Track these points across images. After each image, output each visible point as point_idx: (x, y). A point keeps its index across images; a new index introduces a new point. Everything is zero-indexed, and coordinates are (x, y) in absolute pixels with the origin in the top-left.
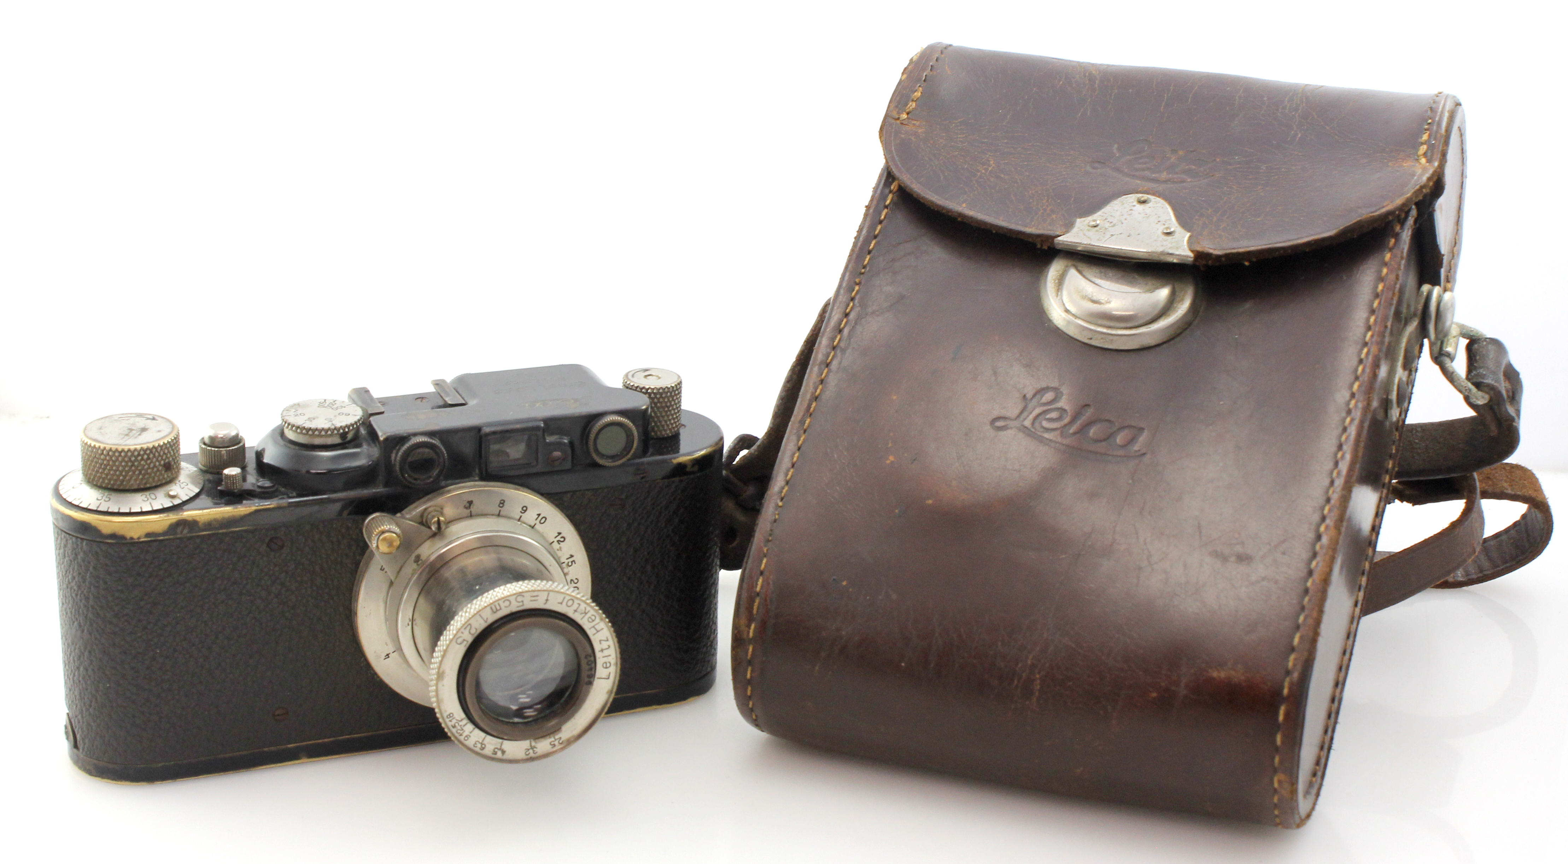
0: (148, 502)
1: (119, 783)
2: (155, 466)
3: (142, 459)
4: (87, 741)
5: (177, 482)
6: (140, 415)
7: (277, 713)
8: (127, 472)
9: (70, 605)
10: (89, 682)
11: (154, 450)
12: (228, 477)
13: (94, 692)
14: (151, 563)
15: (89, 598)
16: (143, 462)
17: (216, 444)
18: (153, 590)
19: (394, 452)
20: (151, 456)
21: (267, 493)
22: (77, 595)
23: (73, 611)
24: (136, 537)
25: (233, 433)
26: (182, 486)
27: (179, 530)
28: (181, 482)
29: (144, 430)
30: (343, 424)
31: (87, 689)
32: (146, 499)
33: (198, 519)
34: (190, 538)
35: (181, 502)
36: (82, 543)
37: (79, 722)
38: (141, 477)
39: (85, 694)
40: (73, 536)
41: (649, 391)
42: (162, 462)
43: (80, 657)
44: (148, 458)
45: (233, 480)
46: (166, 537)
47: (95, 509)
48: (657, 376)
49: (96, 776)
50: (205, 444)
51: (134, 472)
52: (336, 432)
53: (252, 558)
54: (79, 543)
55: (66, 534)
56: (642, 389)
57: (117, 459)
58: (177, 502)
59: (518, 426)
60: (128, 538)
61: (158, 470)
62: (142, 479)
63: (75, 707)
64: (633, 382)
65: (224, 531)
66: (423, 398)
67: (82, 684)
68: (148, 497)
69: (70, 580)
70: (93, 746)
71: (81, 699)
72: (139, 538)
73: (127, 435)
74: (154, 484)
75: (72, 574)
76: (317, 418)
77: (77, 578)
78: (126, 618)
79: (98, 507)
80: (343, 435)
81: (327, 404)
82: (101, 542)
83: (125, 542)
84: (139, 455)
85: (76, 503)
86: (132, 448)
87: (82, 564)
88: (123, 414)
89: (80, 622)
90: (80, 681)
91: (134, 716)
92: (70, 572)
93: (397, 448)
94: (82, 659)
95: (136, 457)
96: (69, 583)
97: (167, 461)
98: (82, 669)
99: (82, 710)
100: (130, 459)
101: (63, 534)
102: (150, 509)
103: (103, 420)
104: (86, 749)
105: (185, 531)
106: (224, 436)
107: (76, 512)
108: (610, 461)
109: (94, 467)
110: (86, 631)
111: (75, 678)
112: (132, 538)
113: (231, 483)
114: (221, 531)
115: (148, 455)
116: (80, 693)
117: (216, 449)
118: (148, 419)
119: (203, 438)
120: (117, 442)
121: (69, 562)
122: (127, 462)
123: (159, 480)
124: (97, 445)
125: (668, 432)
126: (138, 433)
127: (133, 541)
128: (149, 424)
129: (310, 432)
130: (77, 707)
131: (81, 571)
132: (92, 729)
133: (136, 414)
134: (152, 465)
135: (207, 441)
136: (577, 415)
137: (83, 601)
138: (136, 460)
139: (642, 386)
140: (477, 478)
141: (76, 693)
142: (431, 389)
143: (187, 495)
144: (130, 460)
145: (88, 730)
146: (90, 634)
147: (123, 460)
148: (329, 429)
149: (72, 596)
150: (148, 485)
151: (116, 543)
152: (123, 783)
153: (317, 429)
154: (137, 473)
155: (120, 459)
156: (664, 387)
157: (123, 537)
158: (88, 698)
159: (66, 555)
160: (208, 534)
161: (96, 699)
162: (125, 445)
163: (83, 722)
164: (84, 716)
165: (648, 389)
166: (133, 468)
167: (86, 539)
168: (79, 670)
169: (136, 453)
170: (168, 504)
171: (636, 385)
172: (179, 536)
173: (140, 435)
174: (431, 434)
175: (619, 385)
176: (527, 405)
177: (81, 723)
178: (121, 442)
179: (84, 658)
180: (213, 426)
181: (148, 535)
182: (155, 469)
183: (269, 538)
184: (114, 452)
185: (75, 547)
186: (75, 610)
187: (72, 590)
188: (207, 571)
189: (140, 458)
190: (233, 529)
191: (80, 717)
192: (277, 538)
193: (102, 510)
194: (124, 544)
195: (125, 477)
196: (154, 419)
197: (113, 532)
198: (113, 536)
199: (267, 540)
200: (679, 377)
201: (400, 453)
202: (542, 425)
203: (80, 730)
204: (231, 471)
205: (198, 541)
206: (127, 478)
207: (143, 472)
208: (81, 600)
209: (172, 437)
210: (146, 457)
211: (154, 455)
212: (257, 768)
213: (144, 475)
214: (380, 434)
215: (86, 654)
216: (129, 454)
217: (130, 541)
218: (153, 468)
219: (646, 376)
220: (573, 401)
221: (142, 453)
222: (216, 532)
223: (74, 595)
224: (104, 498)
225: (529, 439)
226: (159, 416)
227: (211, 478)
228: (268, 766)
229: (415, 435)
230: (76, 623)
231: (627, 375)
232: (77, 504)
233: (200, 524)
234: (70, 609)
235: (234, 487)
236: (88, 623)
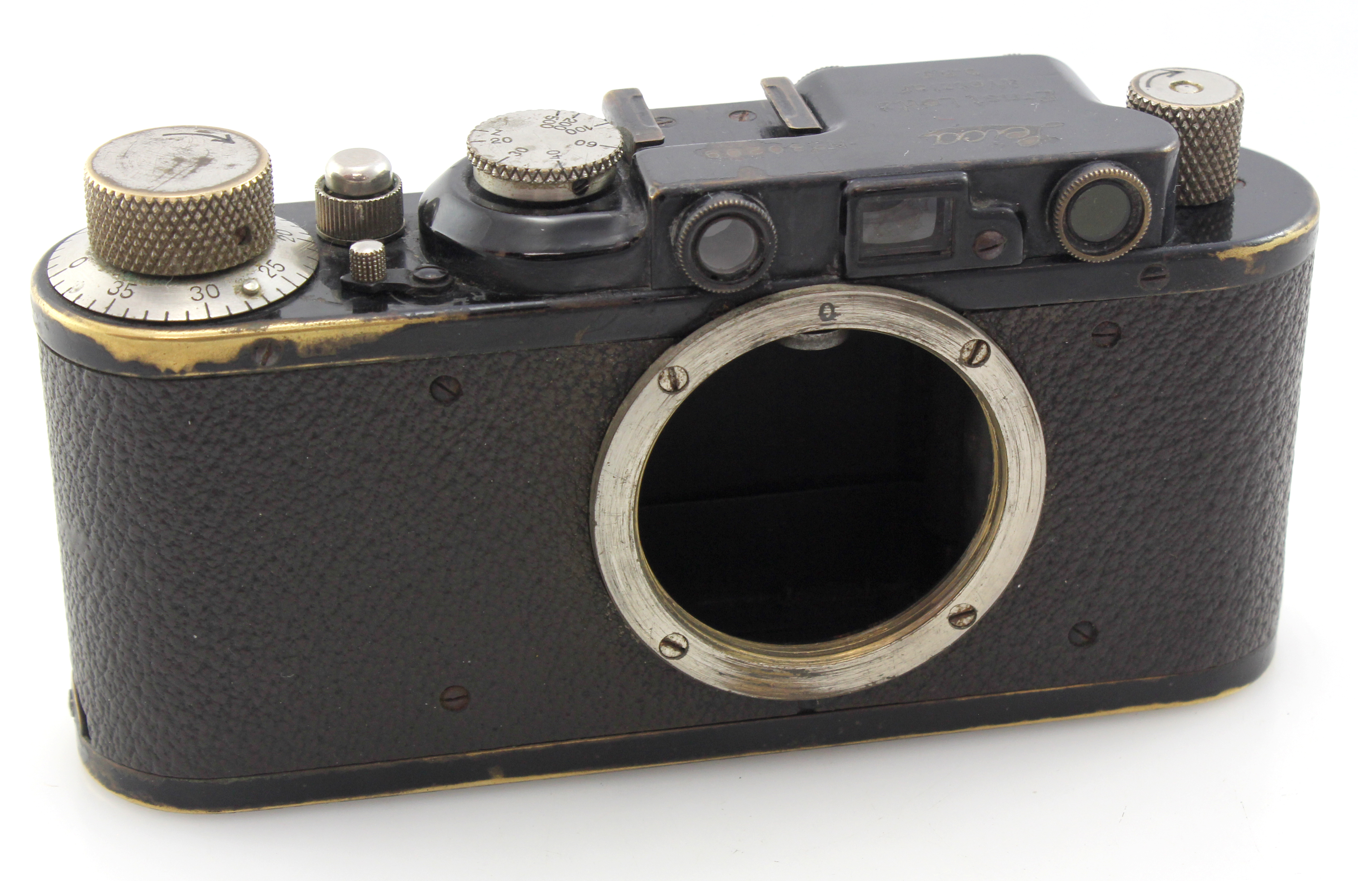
0: (202, 303)
1: (158, 807)
2: (217, 233)
3: (192, 221)
4: (101, 727)
5: (264, 264)
6: (204, 132)
7: (449, 695)
8: (164, 244)
9: (66, 485)
10: (100, 626)
11: (215, 204)
12: (360, 258)
13: (109, 645)
14: (207, 418)
15: (96, 476)
16: (193, 227)
17: (346, 191)
18: (212, 468)
19: (676, 222)
20: (210, 215)
21: (432, 291)
22: (75, 468)
23: (71, 496)
24: (176, 368)
25: (379, 169)
26: (273, 272)
27: (259, 358)
28: (272, 263)
29: (204, 161)
30: (579, 164)
31: (98, 638)
32: (200, 297)
33: (294, 337)
34: (282, 374)
35: (266, 303)
36: (80, 374)
37: (88, 693)
38: (190, 254)
39: (95, 646)
40: (65, 359)
41: (1178, 116)
42: (233, 227)
43: (85, 579)
44: (204, 219)
45: (367, 265)
46: (236, 371)
47: (102, 311)
48: (1196, 86)
49: (118, 791)
50: (326, 189)
51: (177, 245)
52: (563, 179)
53: (400, 415)
54: (75, 373)
55: (53, 356)
56: (1164, 111)
57: (145, 220)
58: (257, 303)
59: (918, 180)
60: (163, 371)
61: (224, 242)
62: (193, 258)
63: (80, 665)
64: (1148, 96)
65: (347, 362)
66: (744, 112)
67: (91, 628)
68: (204, 292)
69: (64, 440)
70: (111, 737)
71: (90, 653)
72: (183, 371)
73: (170, 171)
74: (216, 268)
75: (67, 429)
76: (534, 148)
77: (74, 439)
78: (162, 516)
79: (108, 308)
80: (580, 185)
81: (560, 120)
82: (113, 375)
83: (158, 377)
84: (186, 212)
85: (70, 297)
86: (173, 198)
87: (82, 412)
88: (173, 128)
89: (82, 519)
90: (86, 622)
91: (181, 693)
92: (63, 425)
93: (682, 214)
94: (88, 583)
95: (181, 216)
96: (63, 445)
97: (242, 223)
98: (89, 600)
99: (92, 673)
100: (169, 219)
101: (50, 353)
102: (204, 316)
103: (133, 139)
104: (100, 742)
105: (272, 361)
106: (363, 176)
107: (69, 315)
108: (1095, 251)
109: (106, 230)
110: (92, 534)
111: (79, 615)
112: (169, 371)
113: (362, 268)
114: (339, 363)
115: (204, 213)
116: (88, 644)
117: (345, 201)
118: (217, 139)
119: (323, 178)
120: (144, 184)
121: (61, 406)
122: (163, 225)
123: (226, 260)
124: (109, 190)
125: (1213, 194)
126: (191, 169)
127: (172, 376)
128: (218, 149)
129: (515, 177)
130: (83, 666)
131: (80, 425)
132: (109, 708)
133: (198, 127)
134: (212, 232)
135: (330, 184)
136: (1034, 160)
137: (86, 480)
138: (181, 221)
139: (1164, 105)
140: (835, 277)
141: (82, 642)
142: (760, 95)
143: (278, 290)
144: (170, 222)
145: (103, 709)
146: (100, 541)
147: (156, 221)
148: (551, 172)
149: (68, 469)
150: (205, 270)
151: (140, 379)
152: (164, 808)
153: (526, 172)
154: (183, 245)
155: (150, 218)
156: (1208, 108)
157: (153, 368)
158: (101, 653)
159: (56, 393)
160: (315, 369)
161: (114, 656)
162: (161, 192)
163: (95, 695)
164: (96, 683)
165: (1177, 111)
166: (175, 237)
167: (88, 369)
168: (85, 603)
169: (180, 209)
170: (239, 307)
171: (1153, 104)
172: (259, 370)
173: (193, 171)
174: (747, 190)
175: (1121, 101)
176: (939, 137)
177: (91, 695)
178: (155, 185)
179: (91, 583)
180: (340, 157)
181: (199, 366)
182: (219, 240)
183: (432, 379)
184: (139, 205)
185: (69, 380)
186: (74, 493)
187: (68, 459)
188: (315, 436)
189: (187, 218)
190: (362, 360)
191: (89, 684)
192: (448, 378)
193: (115, 314)
194: (156, 381)
195: (160, 252)
196: (228, 140)
197: (133, 358)
198: (135, 364)
199: (428, 382)
200: (1238, 88)
201: (686, 226)
202: (965, 178)
203: (90, 707)
204: (364, 247)
205: (297, 379)
206: (165, 255)
207: (194, 245)
208: (83, 478)
209: (258, 174)
210: (199, 216)
211: (216, 213)
212: (410, 792)
213: (196, 251)
214: (650, 187)
215: (95, 575)
216: (167, 210)
217: (165, 376)
218: (214, 238)
219: (1174, 86)
220: (1028, 132)
221: (192, 208)
222: (332, 363)
223: (70, 467)
224: (122, 290)
225: (940, 204)
226: (239, 135)
227: (334, 256)
228: (430, 789)
229: (716, 190)
230: (76, 519)
231: (1136, 82)
232: (72, 299)
233: (300, 348)
234: (65, 490)
235: (368, 277)
236: (96, 520)
